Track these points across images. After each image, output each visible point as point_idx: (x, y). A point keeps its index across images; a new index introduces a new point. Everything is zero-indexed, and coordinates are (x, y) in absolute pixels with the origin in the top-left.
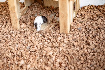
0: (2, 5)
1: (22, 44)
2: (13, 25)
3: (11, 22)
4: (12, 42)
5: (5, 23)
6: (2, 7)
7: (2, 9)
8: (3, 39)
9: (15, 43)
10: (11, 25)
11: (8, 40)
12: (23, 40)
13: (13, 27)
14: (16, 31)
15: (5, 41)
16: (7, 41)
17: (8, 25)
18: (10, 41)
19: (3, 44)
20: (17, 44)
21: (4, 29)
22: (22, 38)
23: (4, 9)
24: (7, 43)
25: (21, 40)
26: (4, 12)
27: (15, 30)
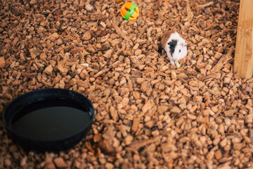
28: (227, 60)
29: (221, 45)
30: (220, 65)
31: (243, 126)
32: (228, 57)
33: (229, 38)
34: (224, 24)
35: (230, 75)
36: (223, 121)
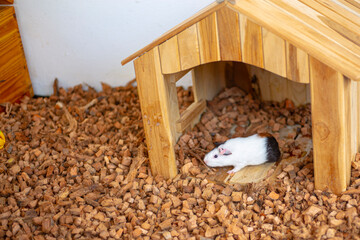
0: (115, 98)
1: (185, 229)
2: (154, 164)
3: (146, 154)
4: (153, 222)
5: (126, 160)
6: (117, 103)
7: (116, 110)
8: (121, 214)
9: (162, 226)
10: (147, 164)
11: (137, 216)
12: (188, 218)
13: (154, 171)
14: (165, 185)
15: (128, 220)
16: (135, 219)
17: (136, 167)
18: (144, 221)
19: (121, 230)
20: (169, 229)
21: (122, 177)
22: (184, 210)
23: (122, 110)
24: (133, 226)
25: (183, 218)
26: (124, 119)
27: (161, 183)
28: (141, 162)
29: (125, 147)
30: (133, 172)
31: (187, 235)
32: (140, 159)
33: (132, 137)
34: (120, 122)
35: (150, 180)
36: (162, 236)
